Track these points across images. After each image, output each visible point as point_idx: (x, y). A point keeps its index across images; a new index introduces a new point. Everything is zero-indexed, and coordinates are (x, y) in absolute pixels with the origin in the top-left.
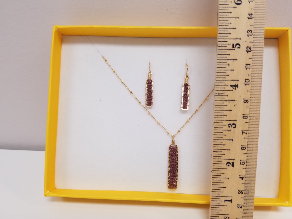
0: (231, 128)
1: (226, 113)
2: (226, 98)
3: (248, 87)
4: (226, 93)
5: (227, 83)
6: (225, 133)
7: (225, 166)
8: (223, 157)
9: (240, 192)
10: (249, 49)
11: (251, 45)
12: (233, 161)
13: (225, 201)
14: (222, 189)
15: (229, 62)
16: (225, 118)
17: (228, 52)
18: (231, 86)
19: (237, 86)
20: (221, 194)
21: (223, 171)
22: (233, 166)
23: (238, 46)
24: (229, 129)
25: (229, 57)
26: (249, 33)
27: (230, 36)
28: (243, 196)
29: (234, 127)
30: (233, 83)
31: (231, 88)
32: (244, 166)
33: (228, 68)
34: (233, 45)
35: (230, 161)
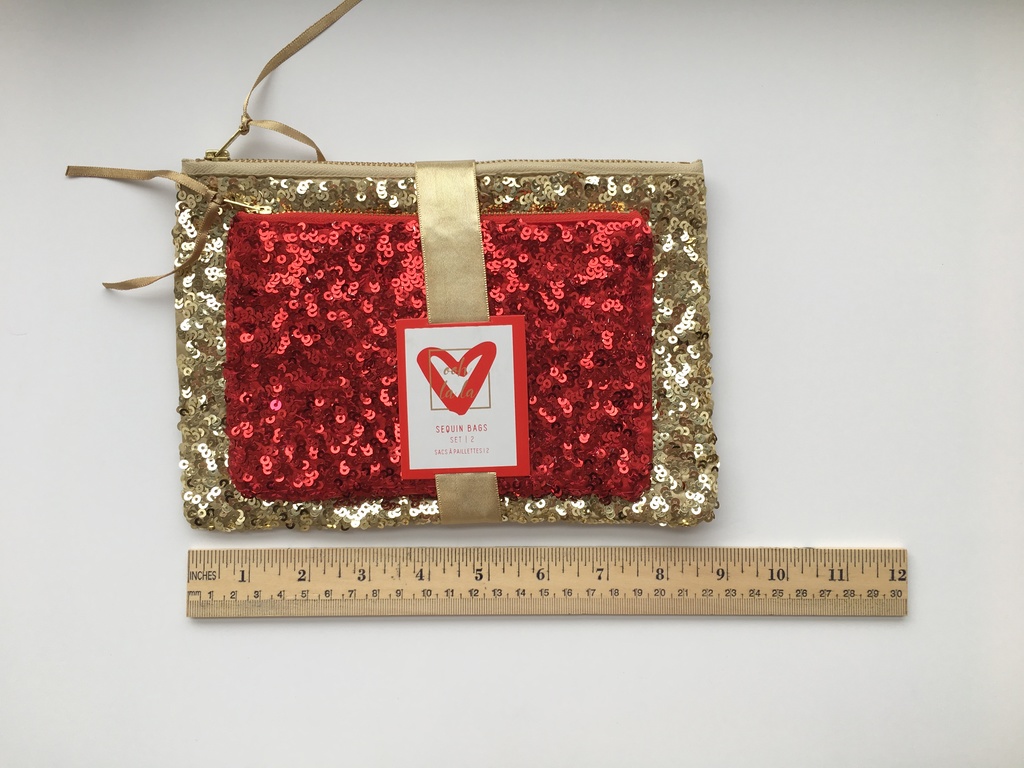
0: (358, 574)
1: (381, 565)
2: (403, 564)
3: (419, 595)
4: (411, 564)
5: (426, 564)
6: (351, 565)
7: (299, 567)
8: (313, 565)
9: (257, 594)
10: (474, 593)
11: (480, 595)
12: (307, 579)
13: (243, 572)
14: (261, 566)
15: (456, 565)
16: (373, 564)
17: (470, 564)
18: (421, 571)
19: (421, 578)
20: (253, 565)
21: (291, 565)
22: (300, 580)
23: (479, 576)
24: (357, 572)
25: (463, 564)
26: (497, 592)
27: (492, 565)
28: (252, 598)
29: (359, 578)
30: (425, 573)
31: (417, 570)
32: (299, 597)
33: (448, 564)
34: (480, 570)
35: (307, 575)
